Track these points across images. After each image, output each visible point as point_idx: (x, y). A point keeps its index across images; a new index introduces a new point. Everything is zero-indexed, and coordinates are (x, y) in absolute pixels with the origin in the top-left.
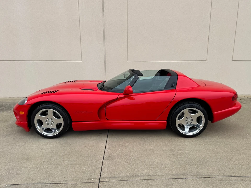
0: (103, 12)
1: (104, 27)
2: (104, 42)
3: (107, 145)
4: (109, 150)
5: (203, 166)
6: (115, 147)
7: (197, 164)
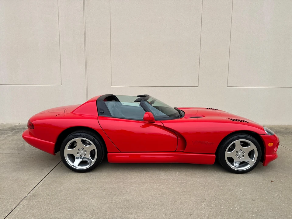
0: (85, 34)
1: (85, 50)
2: (86, 65)
3: (43, 181)
4: (40, 187)
5: (135, 210)
6: (50, 184)
7: (130, 207)
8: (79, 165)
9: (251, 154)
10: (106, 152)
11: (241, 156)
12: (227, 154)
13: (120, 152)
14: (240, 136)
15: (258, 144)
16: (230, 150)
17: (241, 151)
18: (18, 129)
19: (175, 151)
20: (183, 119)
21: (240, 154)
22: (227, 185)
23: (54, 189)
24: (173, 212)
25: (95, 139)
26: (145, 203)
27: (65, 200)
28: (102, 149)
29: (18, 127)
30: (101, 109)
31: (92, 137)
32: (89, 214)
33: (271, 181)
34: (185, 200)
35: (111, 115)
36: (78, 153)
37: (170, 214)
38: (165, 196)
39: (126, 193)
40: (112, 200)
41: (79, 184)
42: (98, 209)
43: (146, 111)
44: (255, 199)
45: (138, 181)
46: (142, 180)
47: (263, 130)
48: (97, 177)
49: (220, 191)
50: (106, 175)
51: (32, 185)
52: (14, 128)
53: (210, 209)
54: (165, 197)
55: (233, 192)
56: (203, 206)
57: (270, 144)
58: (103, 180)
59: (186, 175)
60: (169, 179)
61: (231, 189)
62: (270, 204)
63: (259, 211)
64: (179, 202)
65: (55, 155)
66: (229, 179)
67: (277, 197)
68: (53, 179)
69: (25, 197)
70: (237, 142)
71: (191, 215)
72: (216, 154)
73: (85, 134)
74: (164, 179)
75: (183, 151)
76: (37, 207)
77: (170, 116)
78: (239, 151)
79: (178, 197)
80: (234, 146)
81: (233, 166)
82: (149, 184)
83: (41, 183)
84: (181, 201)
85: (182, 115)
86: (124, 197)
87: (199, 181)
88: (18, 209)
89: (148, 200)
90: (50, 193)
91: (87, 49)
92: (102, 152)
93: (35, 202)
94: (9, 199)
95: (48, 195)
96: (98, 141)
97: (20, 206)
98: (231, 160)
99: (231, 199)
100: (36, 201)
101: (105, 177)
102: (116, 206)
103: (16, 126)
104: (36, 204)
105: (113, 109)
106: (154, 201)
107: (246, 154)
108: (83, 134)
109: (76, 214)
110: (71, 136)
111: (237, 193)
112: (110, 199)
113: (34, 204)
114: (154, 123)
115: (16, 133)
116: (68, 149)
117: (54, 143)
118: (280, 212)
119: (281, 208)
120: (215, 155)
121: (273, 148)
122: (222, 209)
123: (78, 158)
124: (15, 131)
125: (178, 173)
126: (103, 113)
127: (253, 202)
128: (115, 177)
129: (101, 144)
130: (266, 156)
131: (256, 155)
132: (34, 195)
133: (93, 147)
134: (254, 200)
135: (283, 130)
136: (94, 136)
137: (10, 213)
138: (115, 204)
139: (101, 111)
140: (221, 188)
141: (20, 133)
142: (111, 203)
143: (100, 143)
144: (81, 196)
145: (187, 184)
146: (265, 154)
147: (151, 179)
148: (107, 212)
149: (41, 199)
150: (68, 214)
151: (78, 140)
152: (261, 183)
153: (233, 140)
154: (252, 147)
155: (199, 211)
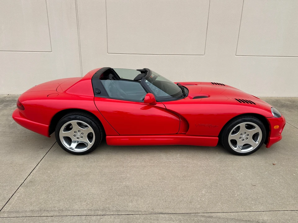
2: (78, 29)
3: (39, 165)
4: (36, 172)
5: (136, 198)
6: (47, 168)
7: (131, 194)
8: (76, 148)
9: (255, 137)
10: (105, 135)
11: (245, 138)
12: (231, 137)
13: (120, 135)
14: (246, 119)
15: (264, 127)
16: (234, 133)
17: (246, 133)
18: (8, 101)
19: (177, 133)
20: (187, 99)
21: (244, 136)
22: (229, 169)
23: (51, 174)
24: (174, 200)
25: (93, 122)
26: (145, 190)
27: (63, 187)
28: (100, 132)
29: (8, 99)
30: (97, 89)
31: (89, 119)
32: (88, 203)
33: (273, 164)
34: (186, 186)
35: (108, 96)
36: (74, 136)
37: (170, 202)
38: (165, 181)
39: (126, 178)
40: (112, 187)
41: (78, 169)
42: (98, 197)
43: (147, 93)
44: (255, 184)
45: (138, 164)
46: (142, 163)
47: (270, 111)
48: (96, 160)
49: (221, 175)
50: (105, 157)
51: (28, 170)
52: (3, 100)
53: (210, 195)
54: (165, 183)
55: (233, 176)
56: (203, 192)
57: (276, 127)
58: (102, 164)
59: (187, 157)
60: (170, 162)
61: (232, 173)
62: (270, 190)
63: (259, 197)
64: (180, 188)
65: (50, 137)
66: (231, 162)
67: (277, 181)
68: (50, 163)
69: (22, 184)
70: (242, 125)
71: (191, 202)
72: (220, 136)
73: (81, 117)
74: (165, 162)
75: (185, 134)
76: (35, 195)
77: (173, 96)
78: (243, 134)
79: (179, 183)
80: (238, 128)
81: (236, 149)
82: (149, 168)
83: (37, 167)
84: (181, 187)
85: (185, 95)
86: (124, 183)
87: (200, 164)
88: (15, 197)
89: (148, 186)
90: (47, 179)
91: (78, 9)
92: (101, 135)
93: (33, 190)
94: (5, 186)
95: (46, 181)
96: (95, 124)
97: (17, 195)
98: (234, 142)
99: (231, 184)
100: (34, 188)
101: (104, 160)
102: (116, 193)
103: (5, 97)
104: (33, 192)
105: (110, 87)
106: (155, 187)
107: (250, 137)
108: (78, 117)
109: (75, 203)
110: (66, 119)
111: (238, 178)
112: (110, 186)
113: (31, 192)
114: (156, 104)
115: (6, 106)
116: (63, 132)
117: (48, 126)
118: (279, 199)
119: (280, 194)
120: (218, 138)
121: (278, 130)
122: (222, 195)
123: (75, 142)
124: (4, 103)
125: (179, 154)
126: (100, 93)
127: (253, 187)
128: (115, 160)
129: (99, 126)
130: (271, 138)
131: (260, 138)
132: (31, 182)
133: (90, 130)
134: (254, 186)
135: (290, 103)
136: (90, 119)
137: (8, 202)
138: (115, 191)
139: (97, 92)
140: (223, 172)
141: (11, 106)
142: (111, 189)
143: (97, 126)
144: (80, 182)
145: (188, 167)
146: (270, 137)
147: (152, 162)
148: (107, 200)
149: (38, 186)
150: (68, 202)
151: (74, 122)
152: (262, 166)
153: (238, 122)
154: (257, 129)
155: (199, 198)
